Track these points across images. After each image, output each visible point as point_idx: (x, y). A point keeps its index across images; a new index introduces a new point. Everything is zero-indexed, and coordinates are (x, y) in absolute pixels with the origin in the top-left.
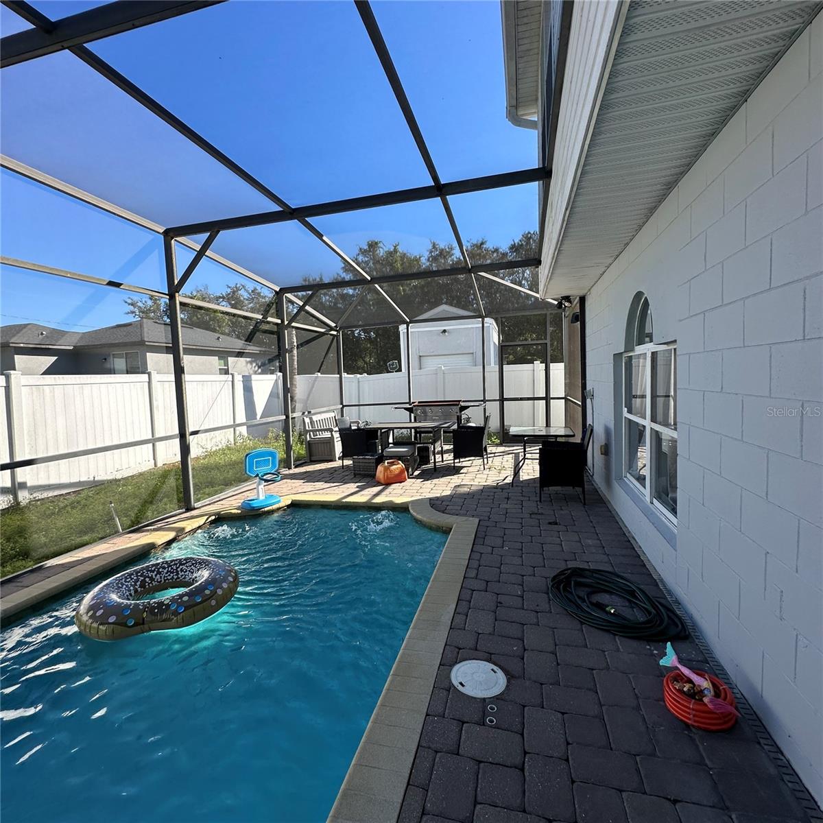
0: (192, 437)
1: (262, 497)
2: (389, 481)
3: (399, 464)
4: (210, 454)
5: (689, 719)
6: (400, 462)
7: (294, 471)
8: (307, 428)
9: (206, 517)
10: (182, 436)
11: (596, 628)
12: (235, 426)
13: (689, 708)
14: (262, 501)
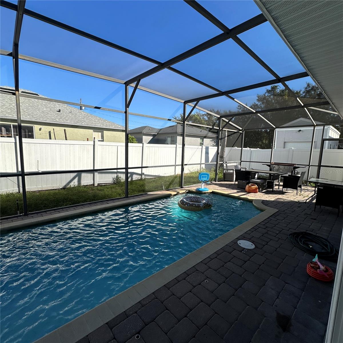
0: (185, 166)
1: (203, 188)
2: (249, 191)
3: (255, 186)
4: (192, 173)
5: (310, 274)
6: (256, 185)
7: (217, 182)
8: (224, 168)
9: (186, 191)
10: (182, 165)
11: (300, 249)
12: (201, 164)
13: (311, 271)
14: (202, 189)
